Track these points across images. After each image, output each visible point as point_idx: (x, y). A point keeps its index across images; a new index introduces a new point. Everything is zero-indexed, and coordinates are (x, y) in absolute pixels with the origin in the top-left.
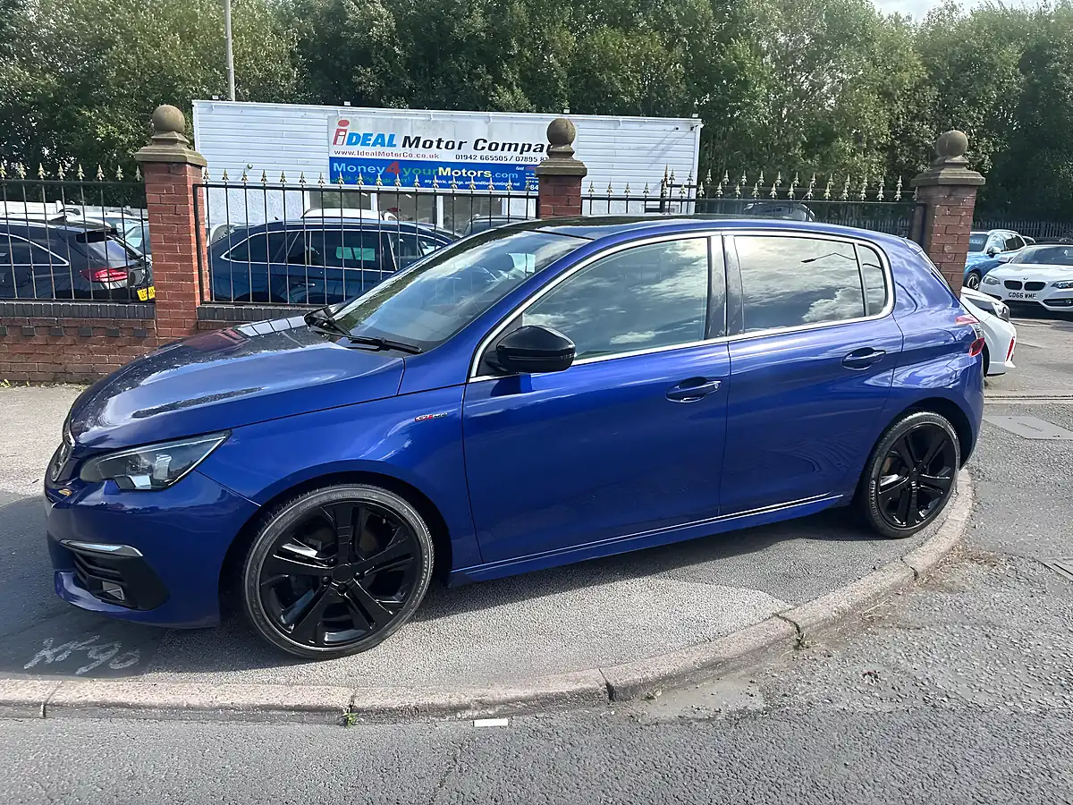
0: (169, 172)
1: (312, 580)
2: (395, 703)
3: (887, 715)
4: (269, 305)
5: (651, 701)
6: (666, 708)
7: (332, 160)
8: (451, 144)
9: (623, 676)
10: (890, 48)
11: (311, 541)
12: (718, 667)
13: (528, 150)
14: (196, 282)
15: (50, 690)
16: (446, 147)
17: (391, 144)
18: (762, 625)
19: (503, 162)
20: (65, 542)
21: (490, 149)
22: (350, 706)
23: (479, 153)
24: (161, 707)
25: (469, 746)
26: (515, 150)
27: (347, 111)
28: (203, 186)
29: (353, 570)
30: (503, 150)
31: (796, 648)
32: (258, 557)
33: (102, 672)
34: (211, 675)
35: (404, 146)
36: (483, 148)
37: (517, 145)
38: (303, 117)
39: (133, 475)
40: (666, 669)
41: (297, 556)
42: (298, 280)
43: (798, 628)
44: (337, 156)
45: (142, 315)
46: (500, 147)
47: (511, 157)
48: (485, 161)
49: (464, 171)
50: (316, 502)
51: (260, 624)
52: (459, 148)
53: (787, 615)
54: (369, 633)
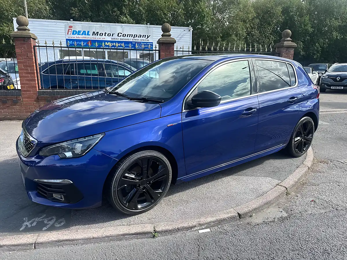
0: (24, 41)
1: (133, 186)
2: (170, 228)
3: (325, 214)
4: (65, 90)
5: (252, 217)
6: (257, 219)
7: (67, 40)
8: (109, 34)
9: (243, 210)
10: (245, 7)
11: (133, 172)
12: (268, 204)
13: (136, 37)
14: (37, 82)
15: (35, 238)
16: (108, 35)
17: (88, 34)
18: (275, 188)
19: (128, 41)
20: (36, 180)
21: (123, 36)
22: (154, 231)
23: (119, 38)
24: (82, 239)
25: (200, 239)
26: (132, 37)
27: (71, 23)
28: (37, 46)
29: (147, 181)
30: (127, 36)
31: (286, 195)
32: (117, 179)
33: (52, 228)
34: (97, 225)
35: (93, 35)
36: (121, 36)
37: (132, 35)
38: (55, 25)
39: (65, 152)
40: (254, 206)
41: (128, 178)
42: (74, 79)
43: (286, 188)
44: (69, 38)
45: (16, 94)
46: (126, 36)
47: (131, 39)
48: (121, 40)
49: (114, 44)
50: (136, 158)
51: (117, 204)
52: (112, 36)
53: (281, 184)
54: (152, 203)
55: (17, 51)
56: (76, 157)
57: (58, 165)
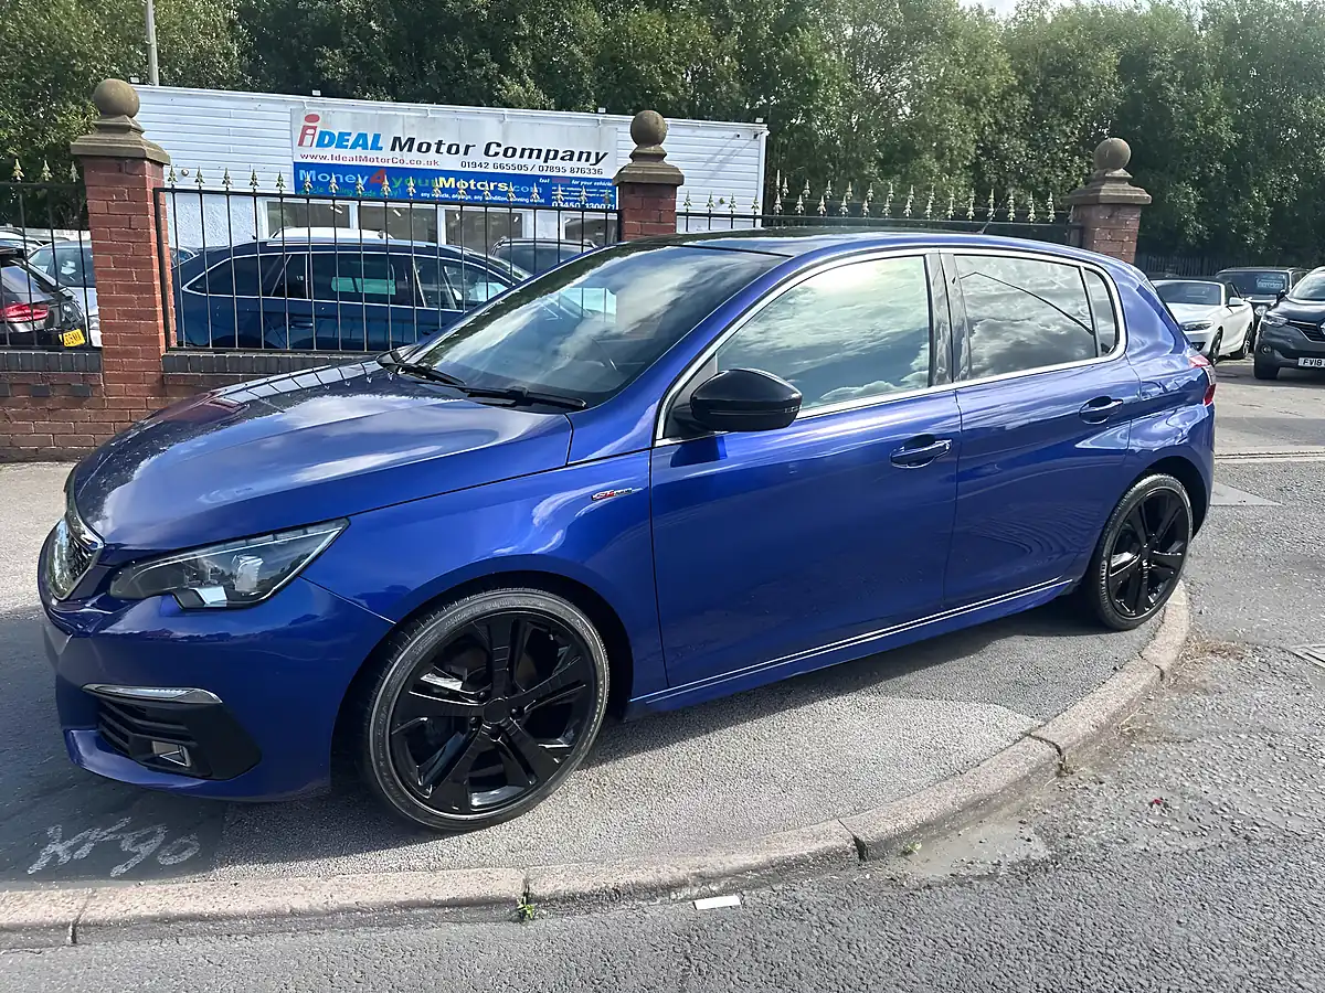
0: (120, 171)
1: (455, 721)
2: (583, 885)
3: (1199, 854)
4: (262, 352)
5: (909, 857)
6: (930, 864)
7: (298, 166)
8: (454, 148)
9: (876, 826)
11: (454, 669)
12: (980, 808)
13: (555, 158)
14: (161, 321)
15: (79, 903)
16: (449, 151)
17: (375, 147)
18: (1015, 748)
19: (523, 172)
20: (93, 687)
21: (505, 155)
22: (525, 894)
23: (491, 160)
24: (253, 916)
25: (696, 933)
26: (538, 157)
27: (315, 103)
28: (167, 190)
29: (510, 705)
30: (522, 156)
31: (1058, 774)
32: (389, 695)
33: (147, 870)
34: (313, 864)
35: (393, 149)
36: (497, 154)
37: (540, 151)
38: (256, 110)
39: (200, 586)
40: (924, 814)
41: (436, 691)
42: (299, 318)
43: (1057, 747)
44: (304, 160)
45: (82, 365)
46: (518, 153)
47: (533, 166)
48: (499, 170)
49: (472, 182)
50: (466, 615)
51: (388, 790)
52: (466, 153)
53: (1040, 733)
54: (528, 790)
55: (95, 205)
56: (239, 604)
57: (179, 634)
